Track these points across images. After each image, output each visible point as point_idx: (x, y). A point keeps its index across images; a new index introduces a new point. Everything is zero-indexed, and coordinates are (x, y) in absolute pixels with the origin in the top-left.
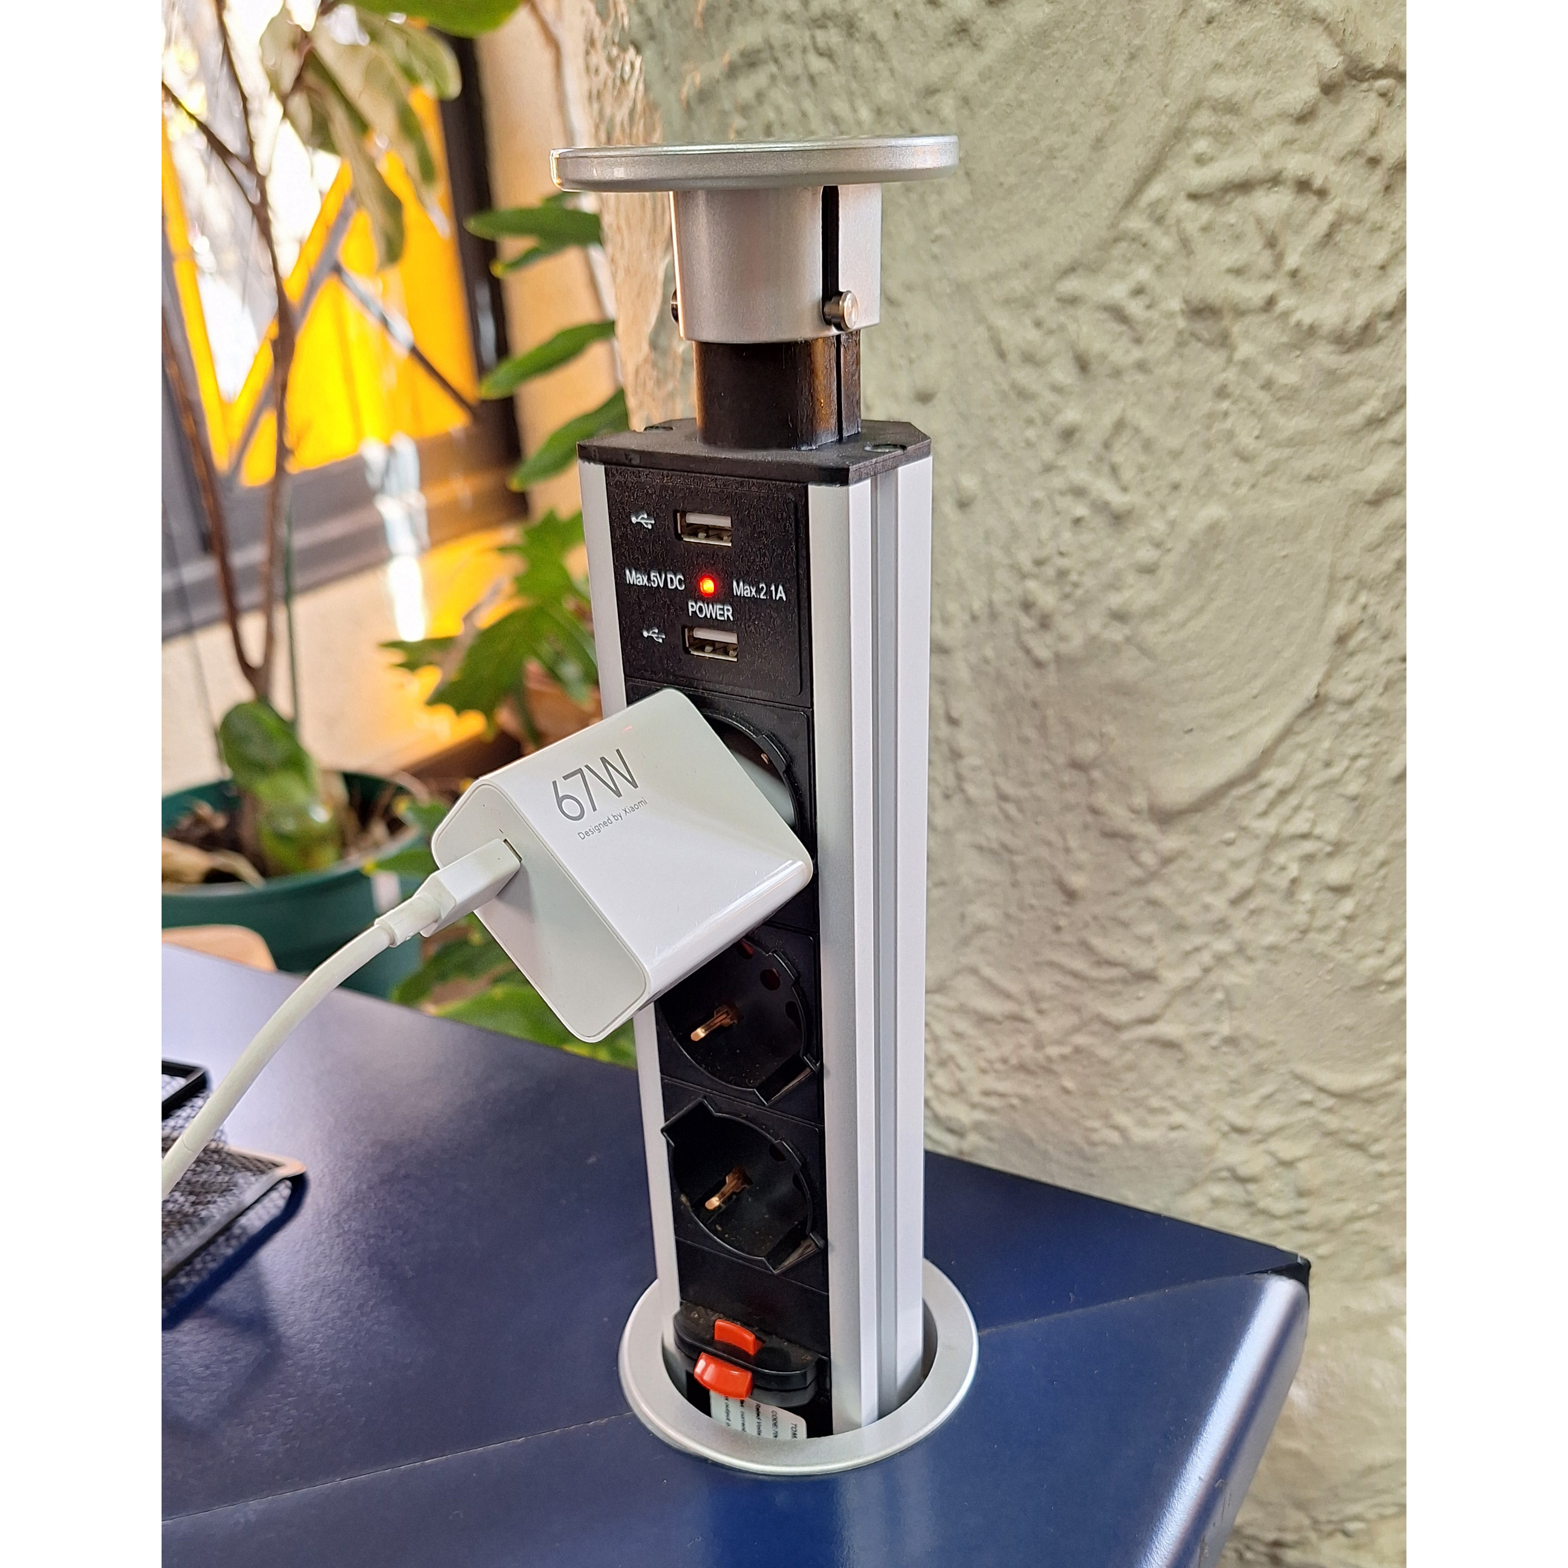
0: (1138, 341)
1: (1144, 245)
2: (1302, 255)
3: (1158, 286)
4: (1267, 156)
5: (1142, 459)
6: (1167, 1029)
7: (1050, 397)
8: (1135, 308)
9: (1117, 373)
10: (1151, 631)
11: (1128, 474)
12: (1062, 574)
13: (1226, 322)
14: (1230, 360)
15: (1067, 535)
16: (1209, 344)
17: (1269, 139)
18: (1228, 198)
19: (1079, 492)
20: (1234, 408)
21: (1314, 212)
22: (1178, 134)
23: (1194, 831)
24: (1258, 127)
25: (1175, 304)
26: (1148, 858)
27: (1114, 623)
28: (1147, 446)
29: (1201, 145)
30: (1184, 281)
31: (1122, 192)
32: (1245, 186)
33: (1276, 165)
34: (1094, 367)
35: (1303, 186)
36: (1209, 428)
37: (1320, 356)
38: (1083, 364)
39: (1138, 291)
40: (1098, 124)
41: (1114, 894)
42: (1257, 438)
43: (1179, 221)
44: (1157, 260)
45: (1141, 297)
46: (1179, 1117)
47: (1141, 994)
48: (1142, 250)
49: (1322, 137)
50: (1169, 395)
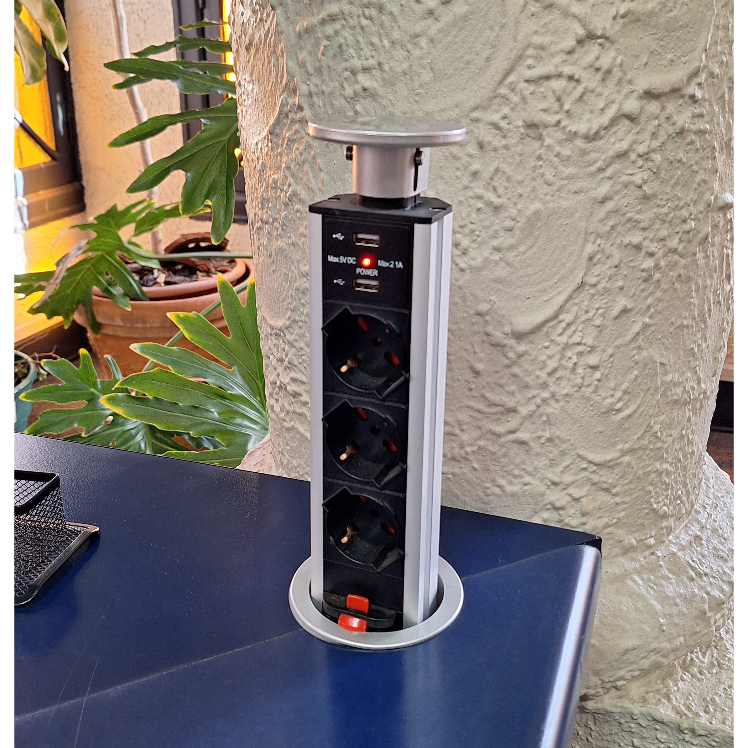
0: (504, 137)
1: (507, 99)
2: (571, 104)
3: (512, 115)
4: (556, 66)
5: (506, 184)
6: (522, 435)
7: (468, 159)
8: (503, 124)
9: (495, 150)
10: (511, 256)
11: (500, 191)
12: (472, 231)
13: (541, 130)
14: (542, 145)
15: (474, 215)
16: (533, 139)
17: (557, 60)
18: (541, 82)
19: (479, 198)
20: (544, 164)
21: (575, 88)
22: (521, 57)
23: (531, 342)
24: (552, 55)
25: (520, 123)
26: (511, 355)
27: (495, 252)
28: (508, 179)
29: (530, 62)
30: (523, 114)
31: (498, 78)
32: (548, 78)
33: (560, 70)
34: (486, 147)
35: (571, 78)
36: (534, 172)
37: (579, 144)
38: (481, 146)
39: (505, 117)
40: (487, 52)
41: (497, 372)
42: (554, 176)
43: (521, 90)
44: (512, 106)
45: (505, 119)
46: (527, 479)
47: (509, 419)
48: (506, 101)
49: (578, 59)
50: (517, 159)
